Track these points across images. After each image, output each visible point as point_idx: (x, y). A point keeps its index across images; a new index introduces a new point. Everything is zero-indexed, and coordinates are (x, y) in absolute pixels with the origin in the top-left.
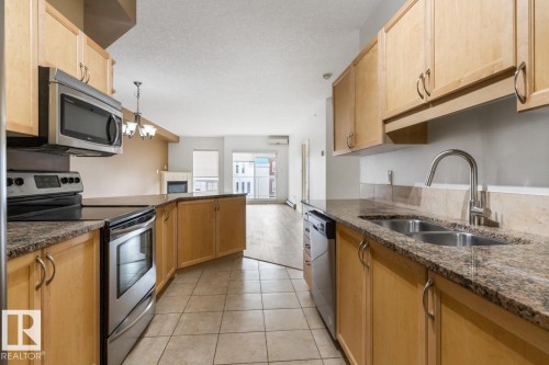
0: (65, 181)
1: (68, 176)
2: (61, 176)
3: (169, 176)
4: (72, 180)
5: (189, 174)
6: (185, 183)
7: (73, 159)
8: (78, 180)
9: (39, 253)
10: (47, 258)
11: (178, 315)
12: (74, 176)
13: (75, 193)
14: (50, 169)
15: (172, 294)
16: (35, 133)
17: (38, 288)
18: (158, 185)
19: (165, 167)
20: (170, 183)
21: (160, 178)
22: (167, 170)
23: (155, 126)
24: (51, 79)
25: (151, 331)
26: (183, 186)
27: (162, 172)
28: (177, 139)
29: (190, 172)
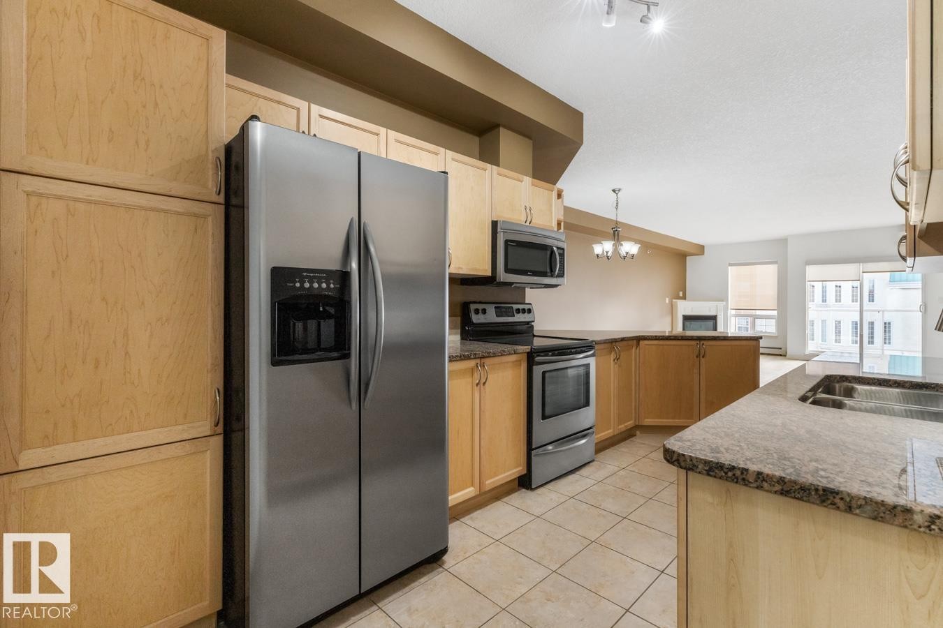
0: (518, 311)
1: (521, 307)
2: (515, 307)
3: (686, 307)
4: (524, 311)
5: (721, 305)
6: (714, 318)
7: (528, 291)
8: (529, 311)
9: (478, 361)
10: (484, 366)
11: (616, 469)
12: (526, 307)
13: (528, 323)
14: (509, 301)
15: (623, 449)
16: (489, 274)
17: (477, 385)
18: (668, 319)
19: (681, 292)
20: (687, 318)
21: (672, 310)
22: (684, 298)
23: (636, 242)
24: (499, 230)
25: (584, 471)
26: (711, 323)
27: (674, 300)
28: (700, 250)
29: (723, 301)
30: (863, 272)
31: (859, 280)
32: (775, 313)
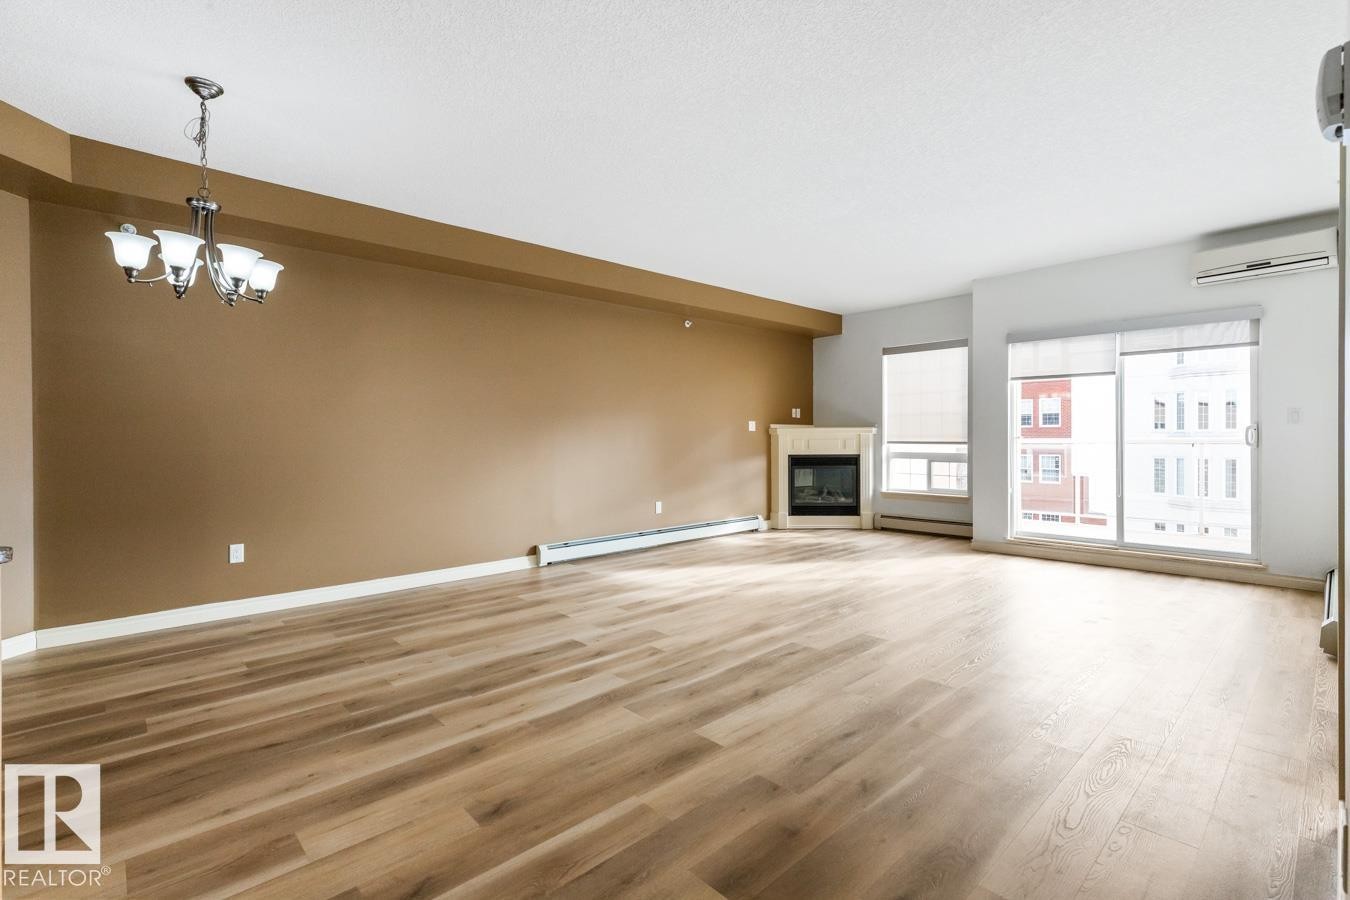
3: (797, 440)
5: (868, 433)
6: (854, 461)
18: (757, 467)
20: (797, 462)
21: (769, 445)
22: (806, 421)
26: (847, 471)
27: (772, 426)
28: (833, 323)
29: (872, 425)
30: (1122, 354)
31: (1114, 373)
32: (964, 449)
